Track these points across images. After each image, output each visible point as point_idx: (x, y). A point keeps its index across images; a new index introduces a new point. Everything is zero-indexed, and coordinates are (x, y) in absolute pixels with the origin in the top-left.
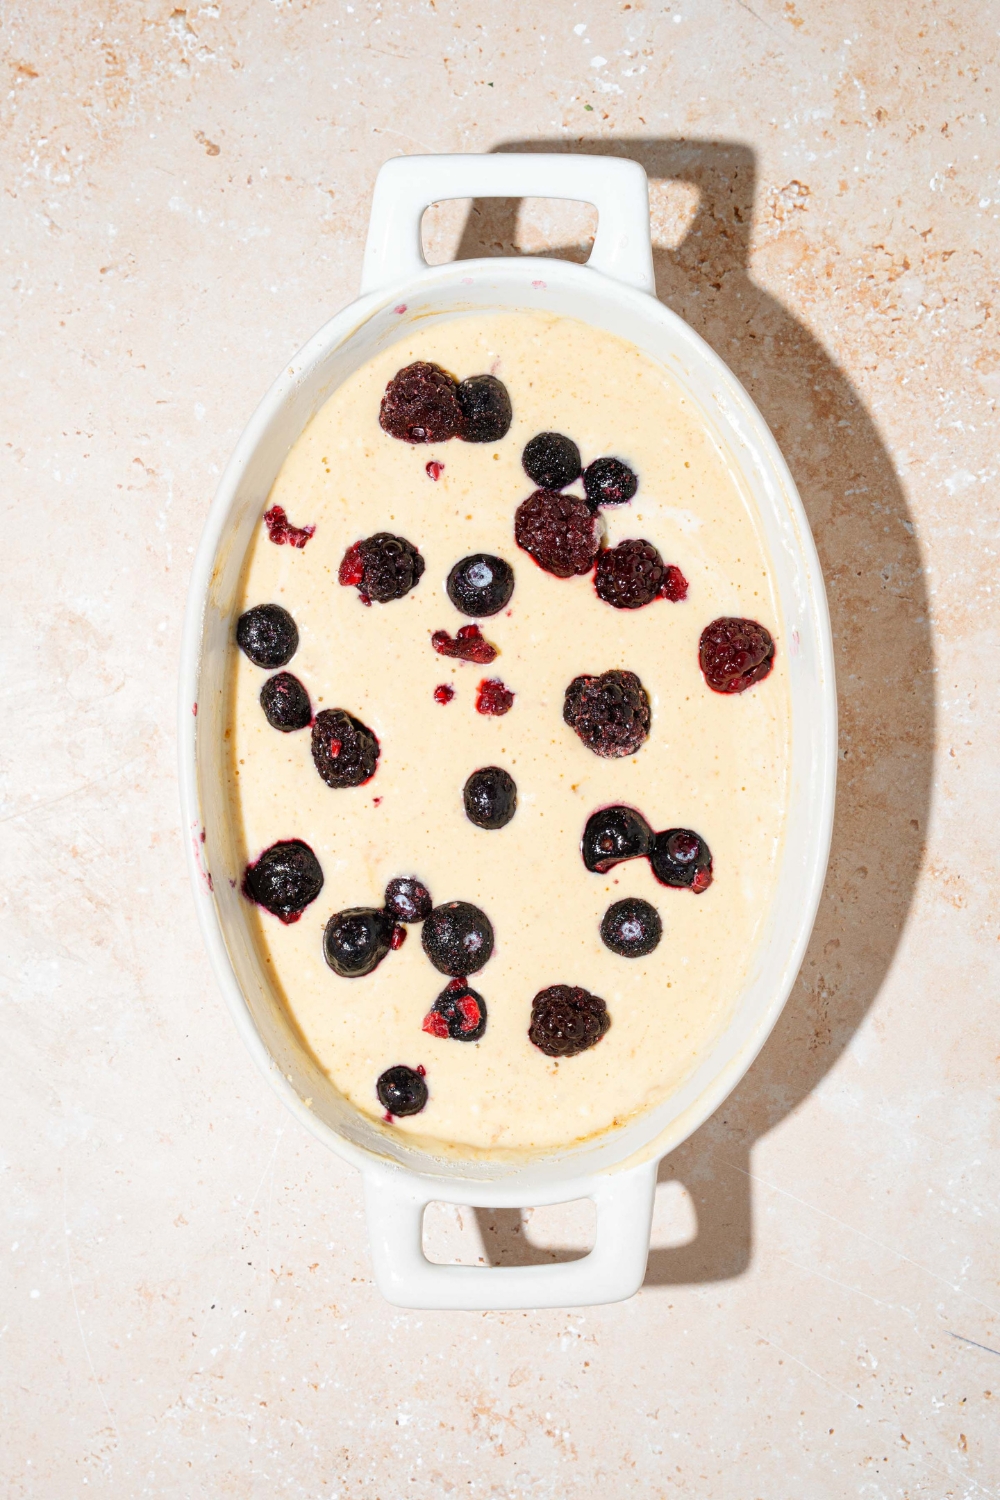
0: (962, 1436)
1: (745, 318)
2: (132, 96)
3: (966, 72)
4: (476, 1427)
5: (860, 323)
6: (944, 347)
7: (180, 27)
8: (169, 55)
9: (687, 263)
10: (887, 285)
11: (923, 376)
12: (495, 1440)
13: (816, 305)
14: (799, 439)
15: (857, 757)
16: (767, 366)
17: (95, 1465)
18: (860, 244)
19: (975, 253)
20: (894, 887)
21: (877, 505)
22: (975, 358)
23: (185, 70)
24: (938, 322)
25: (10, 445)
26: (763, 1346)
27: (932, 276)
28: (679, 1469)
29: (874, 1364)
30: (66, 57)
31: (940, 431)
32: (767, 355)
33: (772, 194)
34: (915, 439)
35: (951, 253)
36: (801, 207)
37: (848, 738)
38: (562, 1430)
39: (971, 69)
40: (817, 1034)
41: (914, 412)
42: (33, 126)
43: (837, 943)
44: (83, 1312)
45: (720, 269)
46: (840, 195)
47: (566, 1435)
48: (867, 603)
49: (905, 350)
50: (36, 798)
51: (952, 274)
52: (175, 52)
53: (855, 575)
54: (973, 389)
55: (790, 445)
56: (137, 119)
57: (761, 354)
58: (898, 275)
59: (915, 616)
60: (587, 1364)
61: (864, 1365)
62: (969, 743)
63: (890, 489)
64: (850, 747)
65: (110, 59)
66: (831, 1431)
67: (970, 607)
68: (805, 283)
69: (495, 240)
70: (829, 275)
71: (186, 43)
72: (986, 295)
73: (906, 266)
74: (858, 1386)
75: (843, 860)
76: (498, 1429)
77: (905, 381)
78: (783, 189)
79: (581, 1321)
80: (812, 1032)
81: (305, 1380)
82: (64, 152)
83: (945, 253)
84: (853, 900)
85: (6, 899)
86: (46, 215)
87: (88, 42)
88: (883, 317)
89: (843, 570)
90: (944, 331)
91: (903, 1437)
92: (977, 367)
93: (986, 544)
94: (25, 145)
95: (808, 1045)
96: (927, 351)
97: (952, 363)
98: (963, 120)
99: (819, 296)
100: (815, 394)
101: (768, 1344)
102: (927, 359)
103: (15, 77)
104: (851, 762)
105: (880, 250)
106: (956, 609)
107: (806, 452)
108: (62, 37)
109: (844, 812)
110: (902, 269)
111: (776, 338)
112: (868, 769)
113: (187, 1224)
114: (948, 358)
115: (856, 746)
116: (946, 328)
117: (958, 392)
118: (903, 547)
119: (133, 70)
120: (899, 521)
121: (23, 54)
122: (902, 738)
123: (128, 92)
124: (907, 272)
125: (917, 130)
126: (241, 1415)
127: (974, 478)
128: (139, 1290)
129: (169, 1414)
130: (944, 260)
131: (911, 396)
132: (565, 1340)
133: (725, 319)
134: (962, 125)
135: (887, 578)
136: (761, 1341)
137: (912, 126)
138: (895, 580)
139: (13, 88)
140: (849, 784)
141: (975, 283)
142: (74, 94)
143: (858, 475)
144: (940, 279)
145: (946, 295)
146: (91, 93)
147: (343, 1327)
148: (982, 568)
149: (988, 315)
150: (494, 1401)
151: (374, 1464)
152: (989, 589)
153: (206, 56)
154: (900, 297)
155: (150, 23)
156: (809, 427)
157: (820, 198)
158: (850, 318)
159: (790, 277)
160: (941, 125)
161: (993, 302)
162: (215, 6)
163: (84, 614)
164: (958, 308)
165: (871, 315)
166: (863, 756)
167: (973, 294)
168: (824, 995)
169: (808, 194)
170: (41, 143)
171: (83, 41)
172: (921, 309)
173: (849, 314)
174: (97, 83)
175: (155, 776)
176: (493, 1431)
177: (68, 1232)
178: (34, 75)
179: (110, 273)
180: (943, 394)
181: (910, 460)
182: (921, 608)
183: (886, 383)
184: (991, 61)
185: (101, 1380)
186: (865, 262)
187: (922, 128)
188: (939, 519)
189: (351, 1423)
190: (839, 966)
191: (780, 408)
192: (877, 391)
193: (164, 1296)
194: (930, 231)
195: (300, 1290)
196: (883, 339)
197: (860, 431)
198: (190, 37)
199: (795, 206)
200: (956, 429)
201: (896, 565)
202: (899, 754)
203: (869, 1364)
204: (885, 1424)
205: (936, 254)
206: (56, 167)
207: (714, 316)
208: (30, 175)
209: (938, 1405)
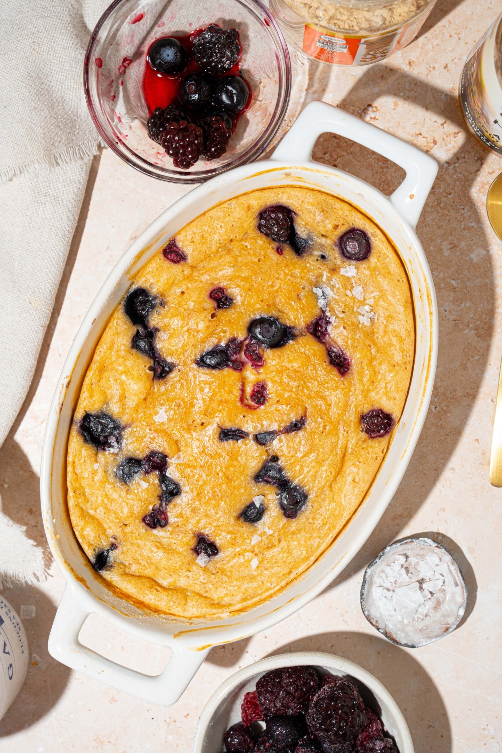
3: (454, 36)
6: (461, 184)
9: (317, 156)
11: (452, 201)
13: (389, 170)
15: (442, 409)
18: (409, 134)
24: (456, 171)
26: (431, 729)
29: (492, 732)
31: (464, 229)
33: (358, 113)
34: (451, 234)
36: (375, 118)
37: (436, 399)
39: (456, 33)
41: (449, 221)
43: (443, 510)
45: (335, 157)
46: (394, 109)
49: (440, 188)
59: (463, 330)
61: (487, 732)
63: (442, 264)
64: (437, 404)
72: (480, 153)
73: (435, 143)
74: (485, 744)
75: (441, 465)
77: (441, 205)
78: (364, 110)
84: (449, 485)
90: (459, 175)
92: (480, 192)
96: (451, 187)
98: (456, 61)
101: (434, 727)
102: (452, 191)
104: (439, 412)
105: (419, 136)
106: (485, 323)
109: (438, 439)
110: (433, 145)
112: (448, 415)
113: (117, 701)
114: (464, 189)
115: (440, 403)
116: (460, 173)
118: (452, 294)
120: (449, 280)
122: (465, 396)
124: (436, 146)
125: (431, 69)
127: (486, 252)
128: (95, 740)
130: (455, 137)
134: (455, 63)
135: (446, 311)
136: (430, 726)
137: (428, 68)
138: (450, 312)
140: (439, 424)
157: (383, 112)
159: (373, 157)
160: (444, 65)
166: (445, 408)
169: (377, 110)
180: (463, 209)
181: (450, 246)
182: (466, 325)
183: (432, 207)
184: (466, 28)
187: (434, 68)
188: (470, 276)
190: (446, 522)
192: (428, 212)
193: (109, 742)
195: (181, 729)
197: (421, 234)
199: (371, 118)
200: (473, 227)
201: (450, 304)
202: (464, 405)
203: (489, 731)
205: (450, 135)
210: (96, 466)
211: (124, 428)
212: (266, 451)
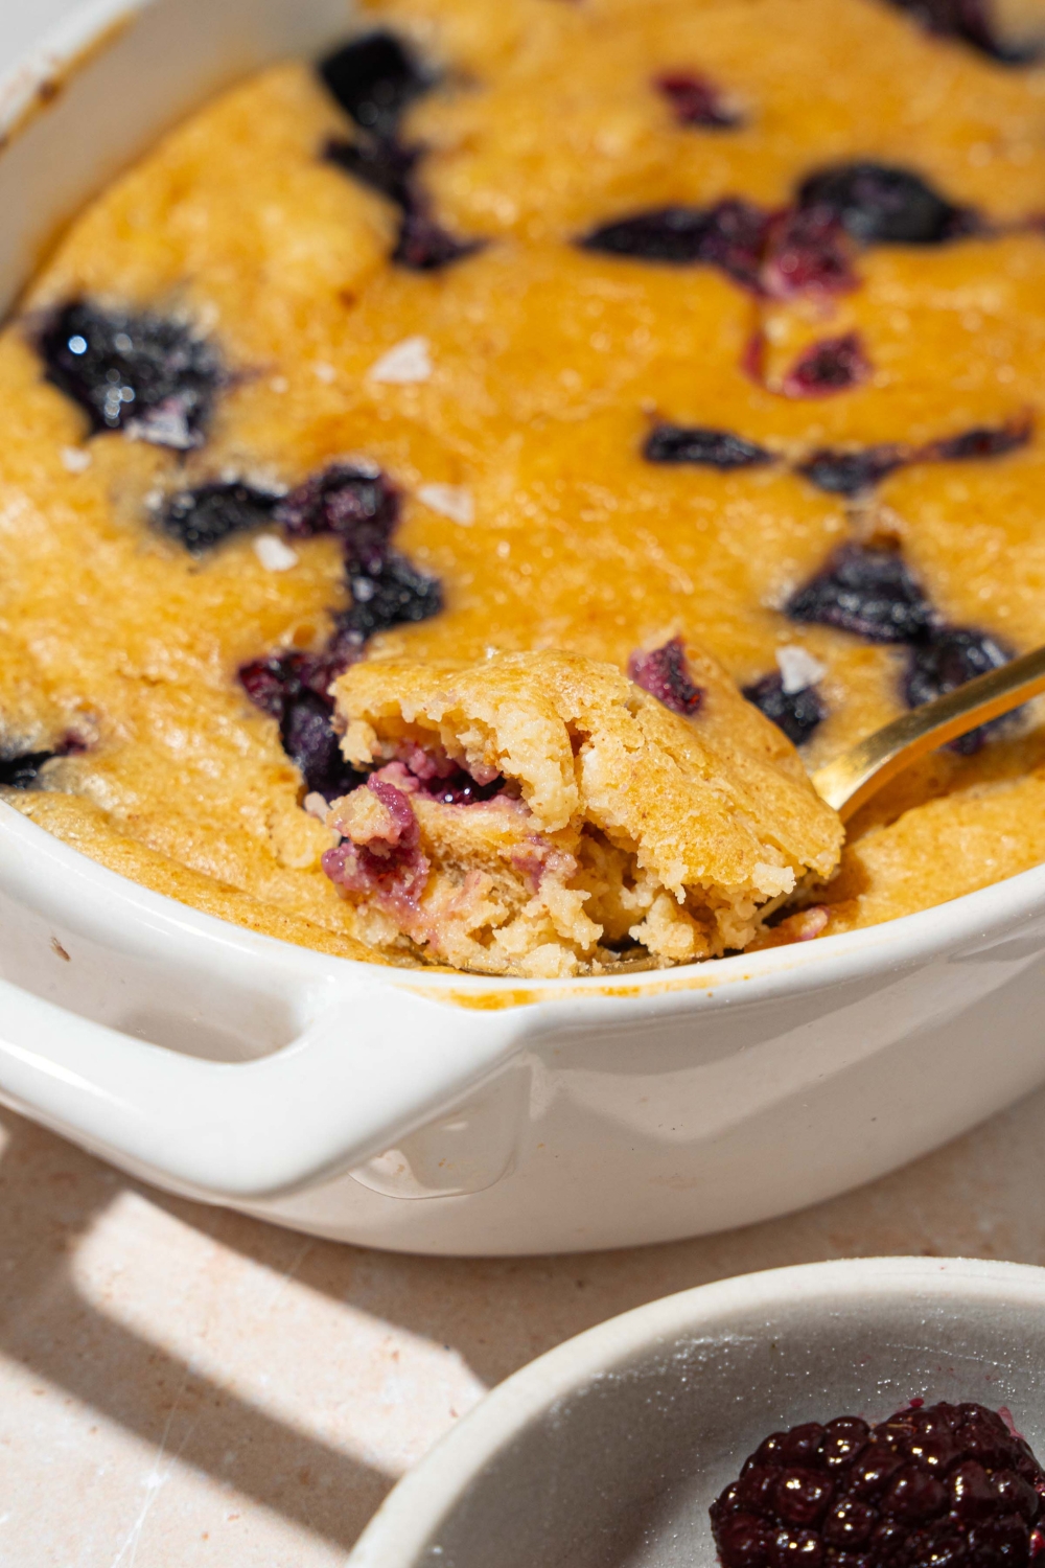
210: (75, 460)
211: (236, 380)
212: (850, 515)
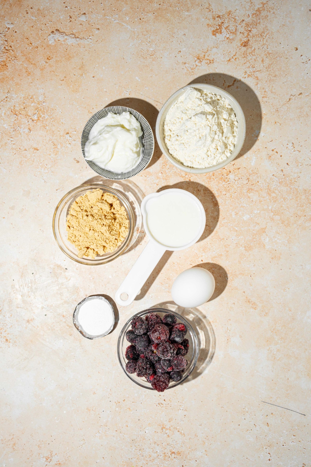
0: (267, 423)
1: (196, 186)
2: (59, 152)
4: (162, 431)
5: (221, 185)
7: (68, 136)
8: (66, 143)
10: (226, 176)
12: (167, 434)
14: (211, 211)
16: (202, 196)
17: (82, 447)
19: (245, 168)
20: (241, 306)
21: (229, 224)
22: (247, 190)
23: (70, 145)
25: (40, 230)
27: (236, 174)
28: (207, 436)
30: (44, 146)
32: (202, 194)
35: (239, 168)
38: (181, 430)
40: (228, 340)
42: (39, 161)
44: (76, 415)
47: (182, 431)
48: (229, 245)
50: (54, 305)
51: (240, 173)
52: (67, 142)
53: (226, 240)
54: (247, 197)
55: (209, 213)
56: (61, 157)
57: (201, 194)
58: (229, 174)
60: (185, 416)
62: (254, 274)
65: (54, 145)
66: (239, 425)
67: (251, 244)
68: (208, 178)
69: (141, 175)
70: (214, 175)
71: (70, 140)
76: (167, 431)
79: (183, 406)
80: (227, 340)
81: (125, 425)
82: (46, 166)
83: (238, 168)
85: (50, 328)
86: (43, 180)
87: (49, 142)
88: (226, 183)
89: (223, 239)
91: (255, 425)
93: (254, 230)
94: (37, 165)
95: (226, 342)
97: (242, 192)
99: (212, 180)
100: (213, 201)
103: (34, 151)
107: (213, 214)
108: (43, 141)
111: (204, 190)
117: (244, 198)
119: (59, 147)
121: (35, 146)
123: (58, 151)
126: (112, 434)
129: (96, 435)
131: (234, 200)
132: (180, 411)
133: (192, 187)
139: (34, 153)
141: (245, 174)
142: (47, 153)
143: (224, 218)
144: (238, 174)
145: (239, 177)
146: (50, 153)
147: (132, 413)
148: (253, 236)
149: (249, 181)
150: (166, 425)
151: (141, 442)
152: (255, 240)
153: (74, 142)
154: (229, 179)
155: (61, 136)
156: (213, 209)
158: (219, 184)
161: (250, 178)
162: (75, 131)
163: (60, 265)
164: (242, 180)
165: (224, 183)
167: (245, 177)
168: (228, 331)
170: (41, 164)
171: (48, 142)
172: (234, 181)
173: (219, 183)
174: (51, 150)
175: (79, 298)
176: (166, 432)
177: (71, 398)
178: (38, 150)
179: (58, 191)
185: (81, 429)
186: (221, 172)
189: (136, 433)
191: (206, 205)
194: (234, 164)
196: (227, 188)
198: (70, 138)
204: (250, 422)
206: (44, 169)
207: (190, 187)
208: (39, 171)
209: (262, 417)
